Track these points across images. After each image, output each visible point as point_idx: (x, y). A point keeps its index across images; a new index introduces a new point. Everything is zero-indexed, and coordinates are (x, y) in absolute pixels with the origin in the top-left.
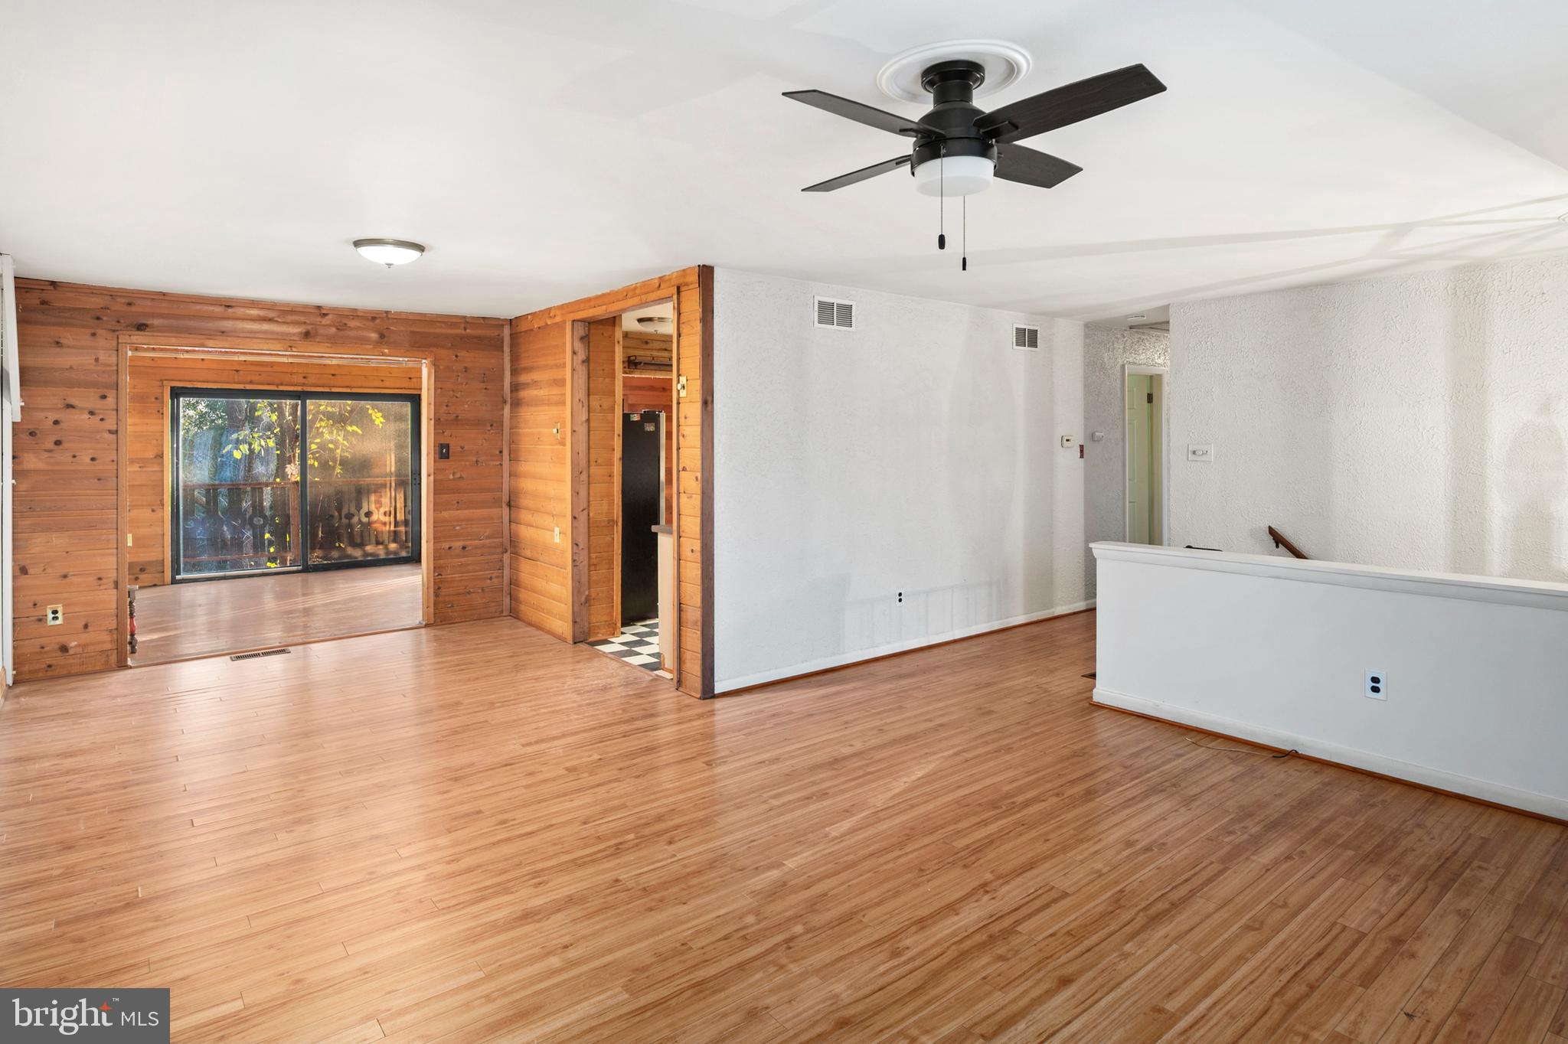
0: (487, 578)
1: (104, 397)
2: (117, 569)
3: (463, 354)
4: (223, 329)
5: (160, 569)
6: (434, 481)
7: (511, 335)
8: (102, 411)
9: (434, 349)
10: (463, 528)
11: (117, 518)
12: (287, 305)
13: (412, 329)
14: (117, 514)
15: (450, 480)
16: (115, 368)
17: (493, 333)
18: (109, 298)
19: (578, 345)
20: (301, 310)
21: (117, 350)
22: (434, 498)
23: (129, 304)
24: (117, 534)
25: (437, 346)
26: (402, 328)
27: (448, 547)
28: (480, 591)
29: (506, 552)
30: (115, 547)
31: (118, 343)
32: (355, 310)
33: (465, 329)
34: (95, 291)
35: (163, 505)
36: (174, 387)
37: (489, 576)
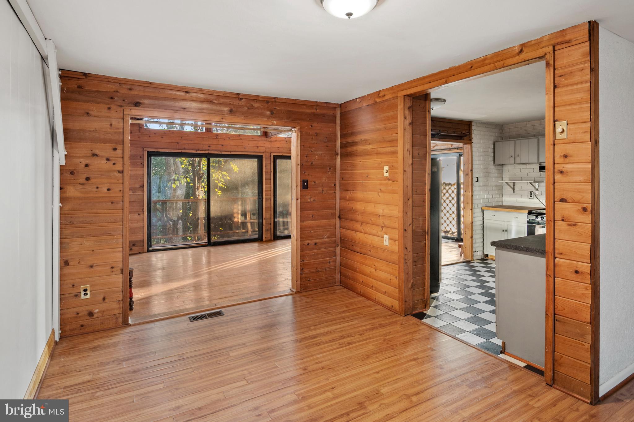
0: (328, 262)
1: (115, 149)
2: (123, 261)
3: (315, 124)
4: (185, 107)
5: (142, 244)
6: (300, 203)
7: (340, 113)
8: (114, 158)
9: (300, 122)
10: (315, 232)
11: (123, 227)
12: (221, 92)
13: (288, 109)
14: (123, 225)
15: (309, 202)
16: (122, 130)
17: (331, 112)
18: (118, 84)
19: (407, 112)
20: (228, 95)
21: (123, 119)
22: (300, 214)
23: (130, 89)
24: (123, 238)
25: (302, 120)
26: (283, 108)
27: (307, 243)
28: (324, 270)
29: (338, 246)
30: (122, 246)
31: (124, 114)
32: (258, 96)
33: (316, 110)
34: (110, 80)
35: (143, 212)
36: (149, 151)
37: (329, 261)
